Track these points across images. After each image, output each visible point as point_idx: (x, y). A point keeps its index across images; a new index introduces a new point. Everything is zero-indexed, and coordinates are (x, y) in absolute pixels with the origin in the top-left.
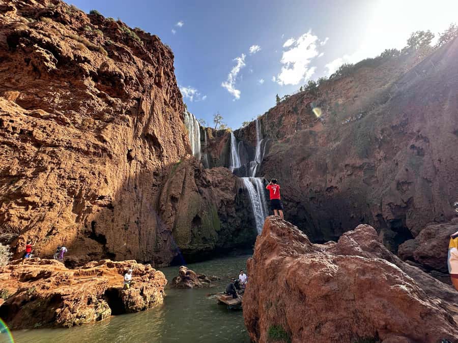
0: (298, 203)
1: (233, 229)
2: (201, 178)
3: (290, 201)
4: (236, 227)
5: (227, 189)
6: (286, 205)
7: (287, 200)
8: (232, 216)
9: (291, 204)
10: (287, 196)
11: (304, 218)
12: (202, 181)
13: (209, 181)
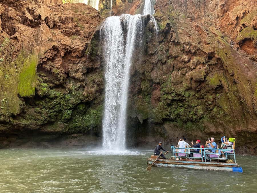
0: (210, 56)
1: (74, 100)
2: (24, 9)
3: (195, 54)
4: (81, 97)
5: (77, 33)
6: (186, 62)
7: (188, 52)
8: (74, 78)
9: (195, 59)
10: (189, 44)
11: (219, 84)
12: (24, 13)
13: (40, 16)
